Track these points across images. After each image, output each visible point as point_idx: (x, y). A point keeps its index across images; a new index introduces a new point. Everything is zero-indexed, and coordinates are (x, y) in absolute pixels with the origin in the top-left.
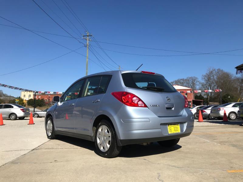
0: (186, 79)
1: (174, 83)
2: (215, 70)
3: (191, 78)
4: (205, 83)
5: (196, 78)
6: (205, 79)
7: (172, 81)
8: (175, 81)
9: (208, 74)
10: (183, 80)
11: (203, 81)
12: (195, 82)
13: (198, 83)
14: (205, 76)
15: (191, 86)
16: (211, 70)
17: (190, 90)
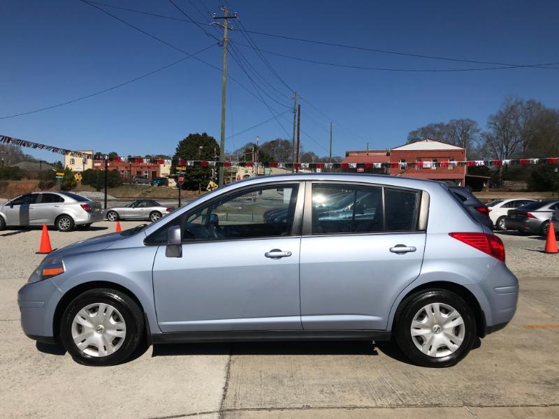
0: (448, 125)
1: (420, 133)
2: (521, 103)
3: (461, 122)
4: (495, 136)
5: (472, 121)
6: (495, 124)
7: (415, 130)
8: (422, 129)
9: (503, 112)
10: (441, 126)
11: (491, 131)
12: (469, 132)
13: (478, 135)
14: (497, 117)
15: (459, 141)
16: (512, 102)
17: (463, 152)
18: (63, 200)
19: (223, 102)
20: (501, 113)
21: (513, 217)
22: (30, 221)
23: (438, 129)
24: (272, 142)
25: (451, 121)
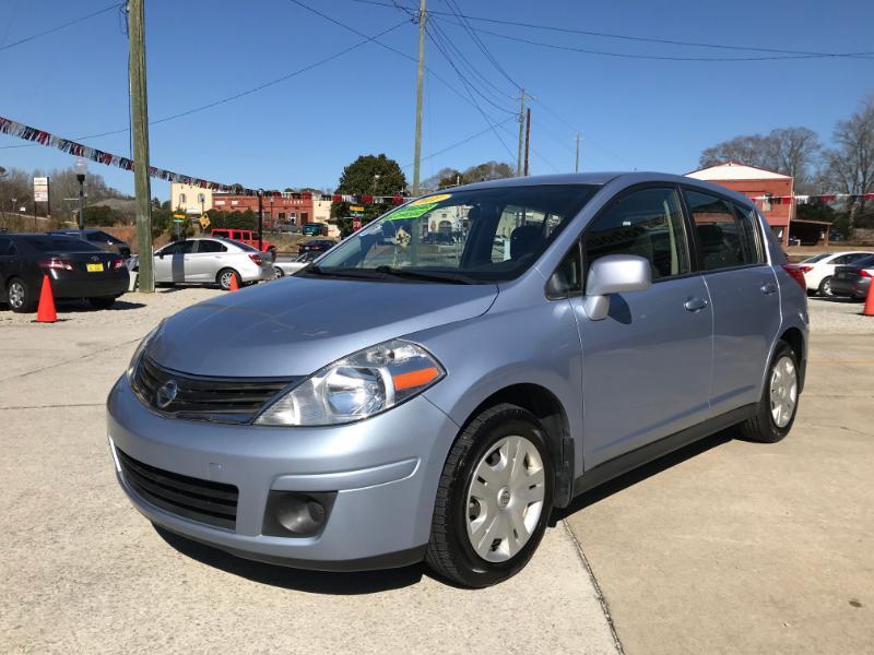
0: (767, 139)
1: (721, 152)
3: (790, 133)
4: (845, 155)
5: (809, 132)
6: (846, 136)
7: (712, 146)
8: (725, 145)
9: (862, 117)
10: (755, 140)
11: (839, 148)
12: (802, 150)
13: (816, 154)
14: (849, 125)
15: (785, 163)
17: (787, 182)
18: (225, 249)
19: (419, 109)
20: (857, 117)
21: (842, 276)
22: (186, 277)
23: (751, 146)
24: (482, 167)
25: (773, 131)
